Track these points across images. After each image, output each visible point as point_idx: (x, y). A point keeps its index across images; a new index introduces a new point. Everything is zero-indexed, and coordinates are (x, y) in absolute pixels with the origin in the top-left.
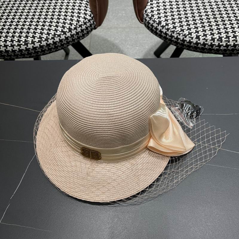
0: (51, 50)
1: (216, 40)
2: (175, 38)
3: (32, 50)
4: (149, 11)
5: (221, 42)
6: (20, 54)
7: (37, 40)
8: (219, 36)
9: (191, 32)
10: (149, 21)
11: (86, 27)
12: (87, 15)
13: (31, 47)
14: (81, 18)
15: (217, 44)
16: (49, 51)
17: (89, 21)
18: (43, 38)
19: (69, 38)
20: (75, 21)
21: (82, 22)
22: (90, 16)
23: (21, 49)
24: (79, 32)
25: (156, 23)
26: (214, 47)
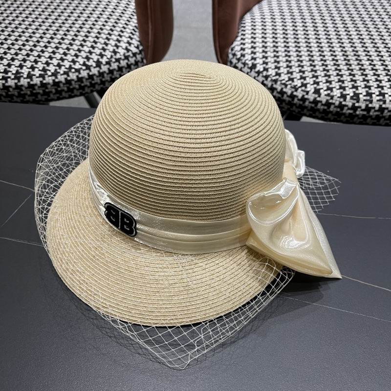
0: (61, 95)
1: (348, 97)
2: (278, 92)
3: (26, 88)
4: (238, 48)
5: (358, 102)
6: (4, 94)
7: (37, 72)
8: (354, 92)
9: (305, 82)
10: (236, 63)
11: (127, 64)
12: (132, 46)
13: (26, 85)
14: (120, 48)
15: (350, 104)
16: (58, 95)
17: (134, 55)
18: (48, 72)
19: (95, 77)
20: (110, 52)
21: (121, 55)
22: (137, 47)
23: (7, 84)
24: (115, 69)
25: (248, 68)
26: (345, 110)
